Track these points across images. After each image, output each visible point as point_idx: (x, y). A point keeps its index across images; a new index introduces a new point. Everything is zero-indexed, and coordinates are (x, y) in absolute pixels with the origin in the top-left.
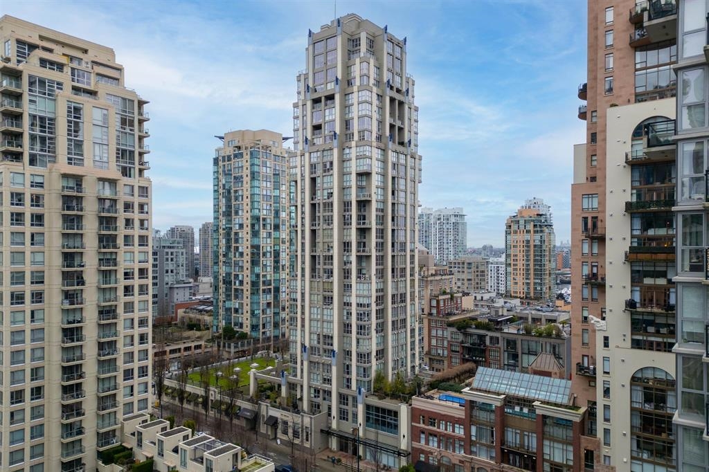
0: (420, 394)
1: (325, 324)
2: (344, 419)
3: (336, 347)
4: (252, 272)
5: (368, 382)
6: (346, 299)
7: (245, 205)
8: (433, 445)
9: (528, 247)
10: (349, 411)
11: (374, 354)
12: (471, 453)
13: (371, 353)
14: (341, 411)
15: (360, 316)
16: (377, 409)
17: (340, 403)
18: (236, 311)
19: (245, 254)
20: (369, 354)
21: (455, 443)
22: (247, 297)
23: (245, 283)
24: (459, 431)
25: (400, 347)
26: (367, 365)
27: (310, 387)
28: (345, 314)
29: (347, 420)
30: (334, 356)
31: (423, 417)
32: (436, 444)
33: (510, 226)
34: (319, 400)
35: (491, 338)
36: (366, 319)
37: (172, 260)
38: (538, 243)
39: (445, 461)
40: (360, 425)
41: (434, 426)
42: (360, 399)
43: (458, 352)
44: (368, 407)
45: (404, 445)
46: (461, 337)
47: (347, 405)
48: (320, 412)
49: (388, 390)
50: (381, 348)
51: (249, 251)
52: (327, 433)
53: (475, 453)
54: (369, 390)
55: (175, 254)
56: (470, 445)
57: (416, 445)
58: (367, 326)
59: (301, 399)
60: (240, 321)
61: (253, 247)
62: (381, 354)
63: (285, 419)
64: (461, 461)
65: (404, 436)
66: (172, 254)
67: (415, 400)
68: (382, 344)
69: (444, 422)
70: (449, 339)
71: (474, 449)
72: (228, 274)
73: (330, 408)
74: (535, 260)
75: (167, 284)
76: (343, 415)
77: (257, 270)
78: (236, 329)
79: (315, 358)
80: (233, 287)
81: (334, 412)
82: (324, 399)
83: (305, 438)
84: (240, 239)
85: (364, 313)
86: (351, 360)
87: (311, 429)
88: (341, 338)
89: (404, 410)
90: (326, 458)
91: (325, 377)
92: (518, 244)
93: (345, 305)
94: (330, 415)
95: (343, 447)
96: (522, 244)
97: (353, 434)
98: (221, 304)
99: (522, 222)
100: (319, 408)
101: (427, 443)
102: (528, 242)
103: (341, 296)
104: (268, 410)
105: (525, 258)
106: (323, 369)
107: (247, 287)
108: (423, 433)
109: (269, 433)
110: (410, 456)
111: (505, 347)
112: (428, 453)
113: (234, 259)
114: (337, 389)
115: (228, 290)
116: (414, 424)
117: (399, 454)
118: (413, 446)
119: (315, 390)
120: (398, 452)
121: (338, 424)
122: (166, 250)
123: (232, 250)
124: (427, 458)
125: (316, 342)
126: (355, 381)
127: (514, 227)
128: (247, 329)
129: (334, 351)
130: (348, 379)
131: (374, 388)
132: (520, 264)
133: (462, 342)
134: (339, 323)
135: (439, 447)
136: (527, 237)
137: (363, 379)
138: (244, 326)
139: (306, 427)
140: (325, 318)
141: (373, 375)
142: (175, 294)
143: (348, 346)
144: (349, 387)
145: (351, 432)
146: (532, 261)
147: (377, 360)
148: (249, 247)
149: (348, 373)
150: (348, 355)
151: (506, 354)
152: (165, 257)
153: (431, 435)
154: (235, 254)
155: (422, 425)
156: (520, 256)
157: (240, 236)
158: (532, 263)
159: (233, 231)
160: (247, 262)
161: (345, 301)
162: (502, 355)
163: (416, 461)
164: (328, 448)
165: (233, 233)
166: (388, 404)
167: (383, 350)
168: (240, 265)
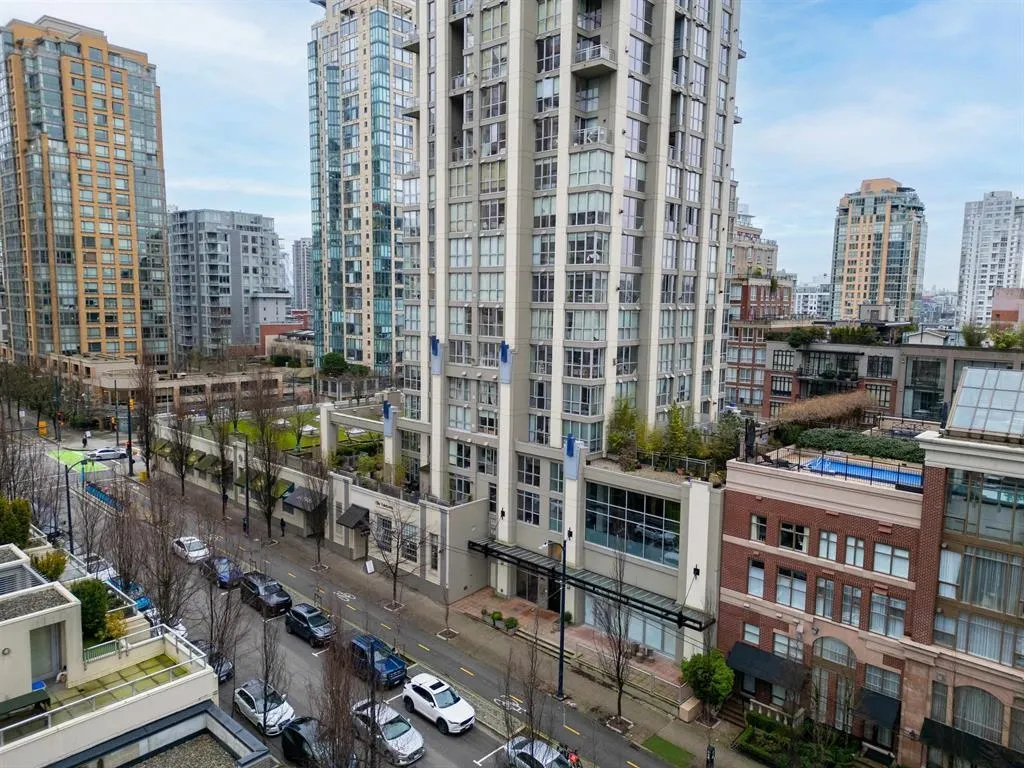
0: (751, 454)
1: (485, 279)
2: (528, 516)
3: (510, 337)
4: (376, 254)
5: (594, 425)
6: (541, 209)
7: (362, 124)
8: (791, 601)
9: (879, 245)
10: (541, 500)
11: (611, 354)
12: (935, 637)
13: (603, 350)
14: (520, 498)
15: (579, 250)
16: (618, 495)
17: (520, 479)
18: (351, 329)
19: (363, 222)
20: (599, 353)
21: (870, 604)
22: (368, 303)
23: (364, 277)
24: (893, 568)
25: (678, 349)
26: (590, 382)
27: (448, 440)
28: (537, 248)
29: (536, 521)
30: (505, 359)
31: (762, 520)
32: (800, 603)
33: (846, 210)
34: (470, 473)
35: (872, 361)
36: (595, 256)
37: (254, 251)
38: (896, 238)
39: (830, 652)
40: (570, 534)
41: (799, 547)
42: (570, 467)
43: (789, 393)
44: (592, 489)
45: (695, 596)
46: (796, 362)
47: (537, 483)
48: (470, 499)
49: (649, 446)
50: (630, 342)
51: (369, 215)
52: (485, 551)
53: (951, 641)
54: (595, 447)
55: (259, 241)
56: (935, 613)
57: (732, 597)
58: (595, 277)
59: (427, 469)
60: (357, 347)
61: (376, 206)
62: (631, 356)
63: (386, 512)
64: (889, 659)
65: (697, 572)
66: (254, 240)
67: (735, 469)
68: (633, 333)
69: (834, 538)
70: (769, 366)
71: (948, 627)
72: (336, 262)
73: (493, 492)
74: (889, 270)
75: (247, 291)
76: (527, 509)
77: (384, 251)
78: (352, 361)
79: (460, 370)
80: (345, 285)
81: (504, 501)
82: (482, 468)
83: (428, 559)
84: (355, 195)
85: (590, 240)
86: (549, 372)
87: (444, 539)
88: (526, 313)
89: (699, 502)
90: (477, 613)
91: (483, 415)
92: (860, 242)
93: (536, 225)
94: (493, 507)
95: (524, 589)
96: (866, 242)
97: (550, 558)
98: (326, 319)
99: (870, 202)
100: (468, 490)
101: (771, 593)
102: (879, 236)
103: (529, 198)
104: (348, 493)
105: (871, 265)
106: (479, 395)
107: (368, 284)
108: (759, 565)
109: (352, 545)
110: (715, 627)
111: (909, 378)
112: (769, 626)
113: (344, 233)
114: (513, 443)
115: (337, 290)
116: (727, 538)
117: (681, 621)
118: (724, 599)
119: (460, 448)
120: (680, 615)
121: (513, 530)
122: (243, 233)
123: (342, 215)
124: (768, 638)
125: (462, 329)
126: (560, 423)
127: (854, 211)
128: (369, 361)
129: (504, 347)
130: (540, 419)
131: (611, 441)
132: (861, 278)
133: (800, 372)
134: (520, 273)
135: (811, 608)
136: (879, 228)
137: (580, 418)
138: (365, 356)
139: (432, 535)
140: (485, 262)
141: (608, 409)
142: (261, 309)
143: (543, 333)
144: (542, 439)
145: (546, 553)
146: (883, 271)
147: (618, 373)
148: (370, 208)
149: (541, 404)
150: (542, 357)
151: (910, 394)
152: (242, 244)
153: (785, 572)
154: (346, 222)
155: (755, 543)
156: (861, 264)
157: (355, 188)
158: (882, 274)
159: (343, 179)
160: (368, 236)
161: (538, 213)
162: (899, 397)
163: (731, 644)
164: (487, 587)
165: (342, 184)
166: (648, 482)
167: (635, 348)
168: (356, 243)
